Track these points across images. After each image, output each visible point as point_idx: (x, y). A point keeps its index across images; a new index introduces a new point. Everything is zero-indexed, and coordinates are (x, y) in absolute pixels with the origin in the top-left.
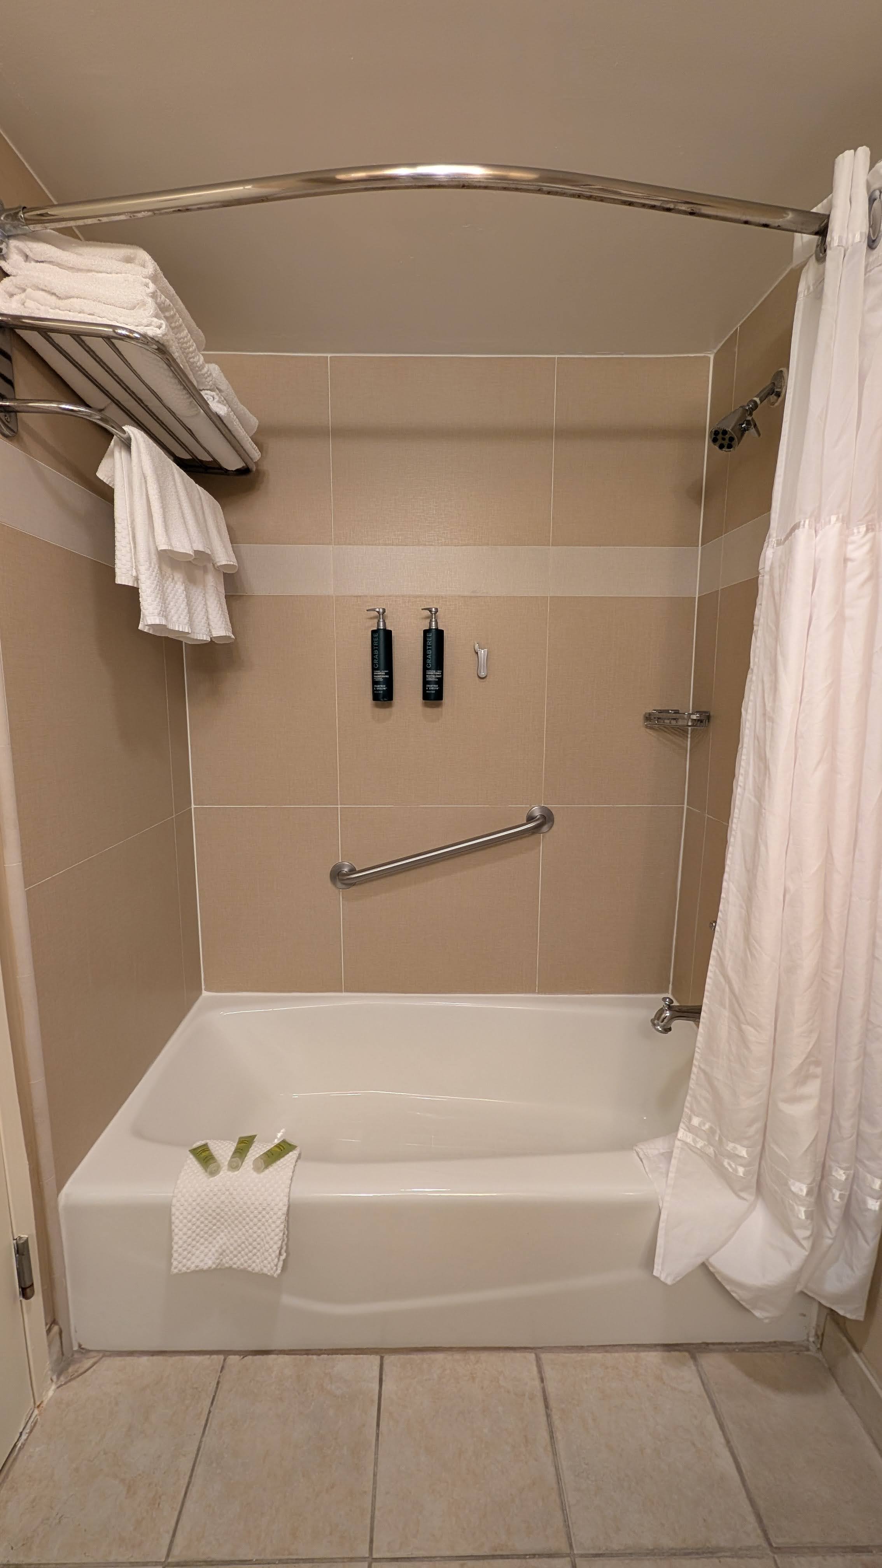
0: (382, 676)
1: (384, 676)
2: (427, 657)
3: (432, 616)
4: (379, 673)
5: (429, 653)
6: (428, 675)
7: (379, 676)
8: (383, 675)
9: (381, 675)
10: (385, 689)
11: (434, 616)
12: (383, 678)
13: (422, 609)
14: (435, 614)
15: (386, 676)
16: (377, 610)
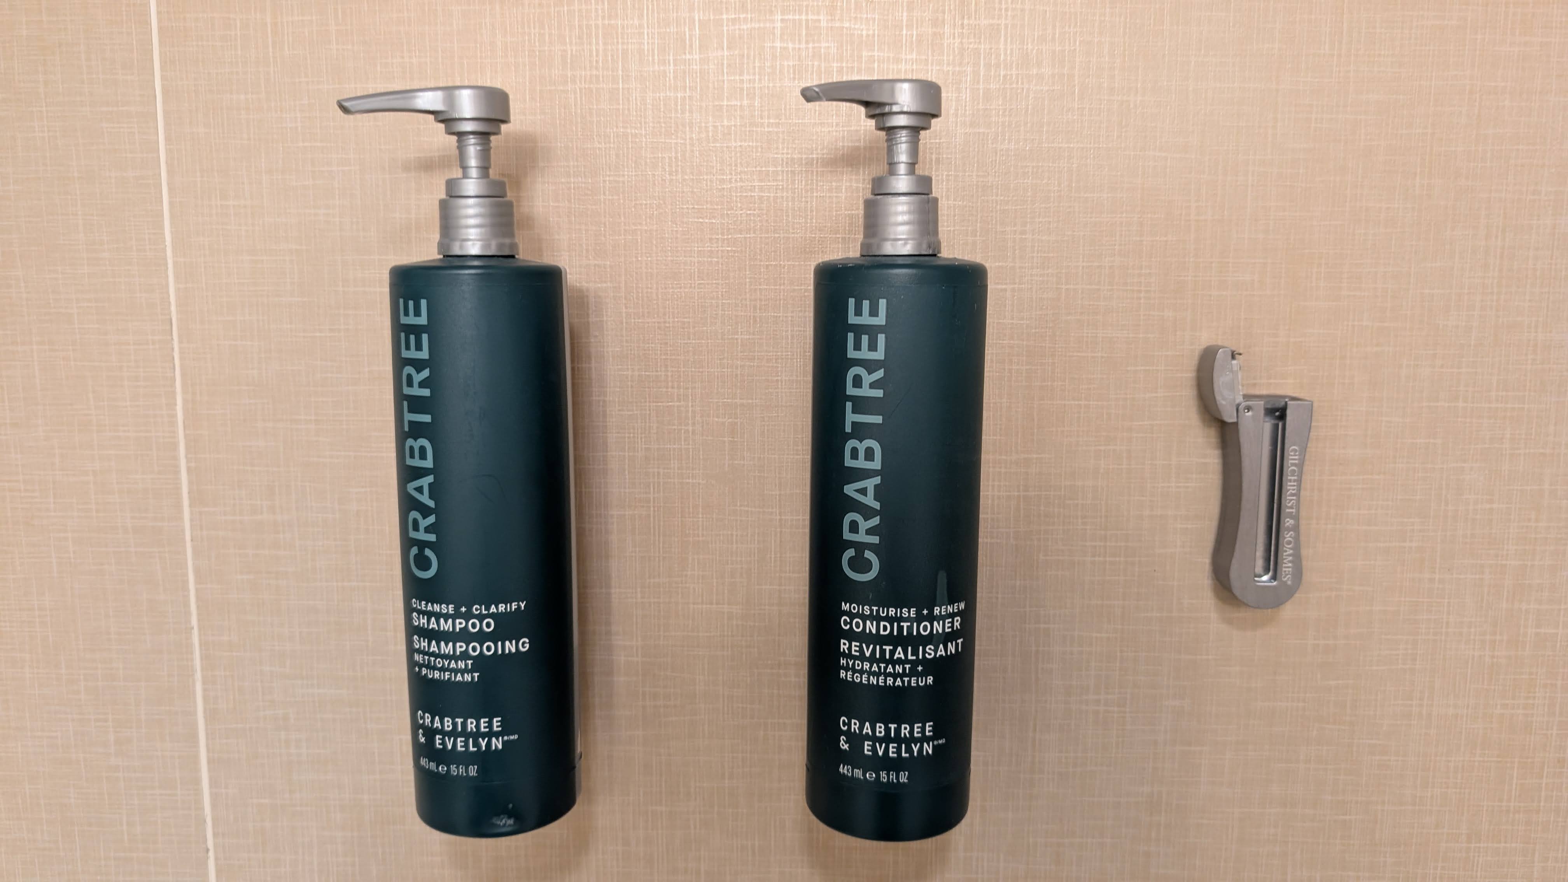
0: (475, 649)
1: (489, 649)
2: (850, 490)
3: (890, 151)
4: (446, 626)
5: (861, 463)
6: (851, 636)
7: (447, 649)
8: (481, 637)
9: (464, 636)
10: (497, 744)
11: (902, 156)
12: (480, 662)
13: (809, 95)
14: (915, 130)
15: (510, 647)
16: (430, 100)
